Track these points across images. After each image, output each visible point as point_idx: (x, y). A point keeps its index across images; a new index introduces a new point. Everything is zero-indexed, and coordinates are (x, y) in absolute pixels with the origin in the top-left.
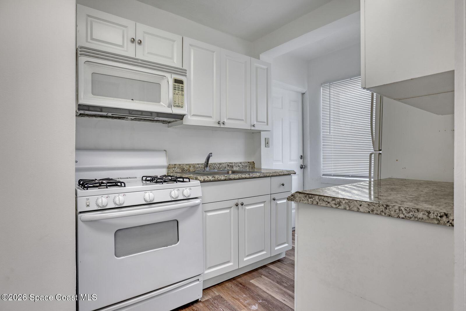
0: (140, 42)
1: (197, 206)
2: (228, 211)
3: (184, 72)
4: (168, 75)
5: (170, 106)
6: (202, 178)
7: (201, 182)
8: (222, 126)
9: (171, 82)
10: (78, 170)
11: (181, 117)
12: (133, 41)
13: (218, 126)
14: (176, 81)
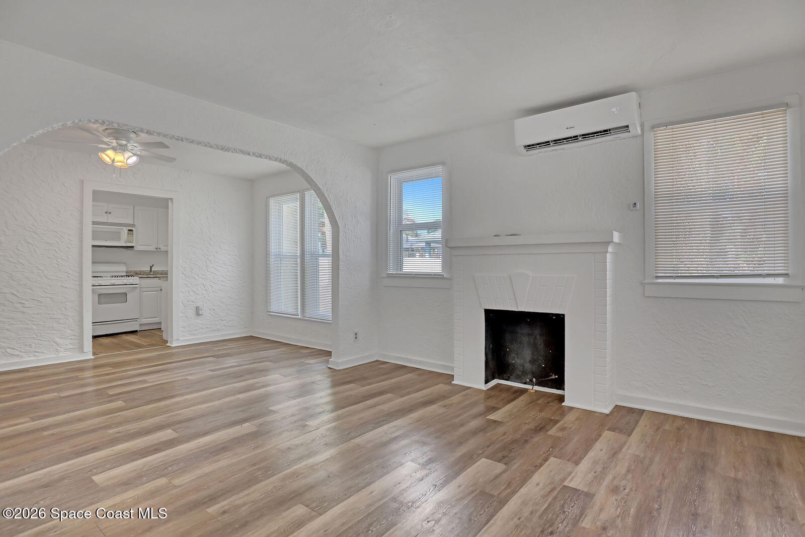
0: (110, 213)
1: (137, 287)
2: (156, 292)
3: (133, 225)
4: (125, 228)
5: (126, 242)
6: (140, 276)
7: (139, 278)
8: (159, 250)
9: (126, 231)
10: (93, 272)
11: (133, 247)
12: (106, 213)
13: (156, 250)
14: (129, 230)
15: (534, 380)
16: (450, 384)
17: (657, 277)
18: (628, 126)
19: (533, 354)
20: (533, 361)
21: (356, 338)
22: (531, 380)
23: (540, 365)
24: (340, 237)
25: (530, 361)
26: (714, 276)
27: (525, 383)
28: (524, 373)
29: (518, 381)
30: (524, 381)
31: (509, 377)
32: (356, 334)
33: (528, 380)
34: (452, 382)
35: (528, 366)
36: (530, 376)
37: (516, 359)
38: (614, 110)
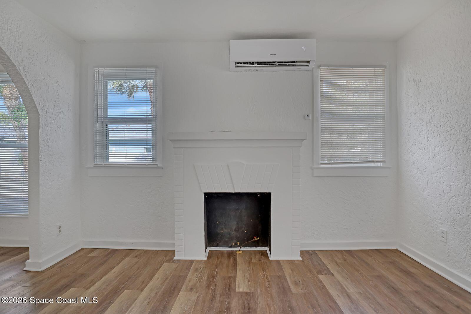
15: (238, 243)
16: (171, 260)
17: (321, 164)
18: (309, 62)
19: (237, 224)
20: (237, 230)
21: (60, 231)
22: (236, 244)
23: (243, 231)
24: (41, 125)
25: (235, 230)
26: (352, 162)
27: (231, 247)
28: (231, 239)
29: (226, 246)
30: (230, 245)
31: (218, 244)
32: (60, 227)
33: (233, 244)
34: (174, 259)
35: (234, 233)
36: (234, 241)
37: (224, 229)
38: (303, 48)
